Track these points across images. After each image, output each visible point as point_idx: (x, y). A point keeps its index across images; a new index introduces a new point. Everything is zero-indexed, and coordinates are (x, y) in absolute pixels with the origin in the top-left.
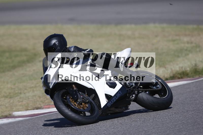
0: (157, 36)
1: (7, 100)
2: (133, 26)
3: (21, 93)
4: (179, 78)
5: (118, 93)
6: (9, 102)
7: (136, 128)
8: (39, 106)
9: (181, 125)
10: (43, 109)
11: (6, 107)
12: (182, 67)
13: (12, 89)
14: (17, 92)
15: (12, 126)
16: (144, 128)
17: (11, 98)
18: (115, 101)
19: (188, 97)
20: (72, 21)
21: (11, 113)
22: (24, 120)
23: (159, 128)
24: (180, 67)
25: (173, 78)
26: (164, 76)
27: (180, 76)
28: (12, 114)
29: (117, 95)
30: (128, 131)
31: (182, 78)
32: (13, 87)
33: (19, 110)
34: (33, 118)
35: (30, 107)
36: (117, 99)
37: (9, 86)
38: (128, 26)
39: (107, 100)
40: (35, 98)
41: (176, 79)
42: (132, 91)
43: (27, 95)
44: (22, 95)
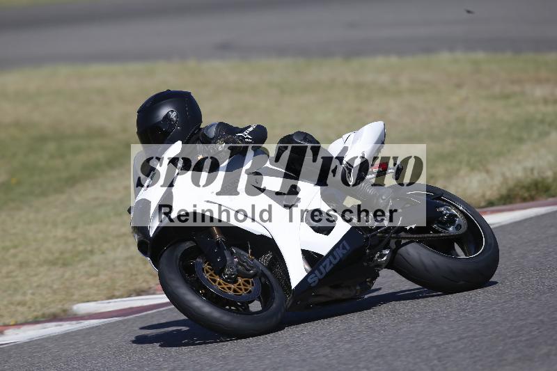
0: (459, 86)
1: (56, 272)
2: (394, 60)
3: (92, 252)
4: (524, 200)
5: (339, 247)
6: (62, 276)
7: (413, 340)
8: (145, 286)
9: (535, 328)
10: (154, 294)
11: (55, 292)
12: (532, 170)
13: (67, 240)
14: (81, 248)
15: (72, 342)
16: (432, 338)
17: (65, 265)
18: (329, 268)
19: (550, 250)
20: (224, 49)
21: (66, 306)
22: (103, 325)
23: (475, 336)
24: (525, 169)
25: (508, 199)
26: (483, 196)
27: (526, 195)
28: (71, 309)
29: (335, 253)
30: (390, 347)
31: (532, 198)
32: (70, 235)
33: (90, 298)
34: (128, 320)
35: (119, 290)
36: (335, 262)
37: (60, 232)
38: (380, 60)
39: (307, 267)
40: (131, 265)
41: (516, 203)
42: (381, 239)
43: (111, 255)
44: (96, 258)
